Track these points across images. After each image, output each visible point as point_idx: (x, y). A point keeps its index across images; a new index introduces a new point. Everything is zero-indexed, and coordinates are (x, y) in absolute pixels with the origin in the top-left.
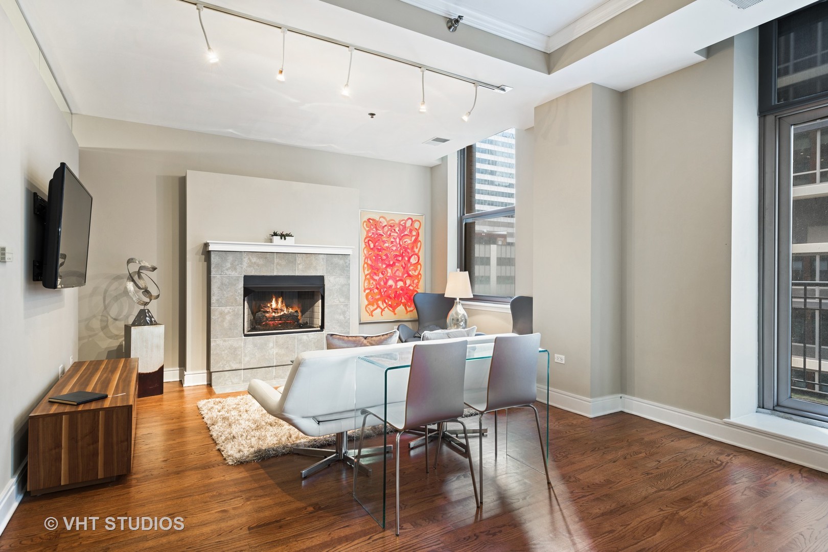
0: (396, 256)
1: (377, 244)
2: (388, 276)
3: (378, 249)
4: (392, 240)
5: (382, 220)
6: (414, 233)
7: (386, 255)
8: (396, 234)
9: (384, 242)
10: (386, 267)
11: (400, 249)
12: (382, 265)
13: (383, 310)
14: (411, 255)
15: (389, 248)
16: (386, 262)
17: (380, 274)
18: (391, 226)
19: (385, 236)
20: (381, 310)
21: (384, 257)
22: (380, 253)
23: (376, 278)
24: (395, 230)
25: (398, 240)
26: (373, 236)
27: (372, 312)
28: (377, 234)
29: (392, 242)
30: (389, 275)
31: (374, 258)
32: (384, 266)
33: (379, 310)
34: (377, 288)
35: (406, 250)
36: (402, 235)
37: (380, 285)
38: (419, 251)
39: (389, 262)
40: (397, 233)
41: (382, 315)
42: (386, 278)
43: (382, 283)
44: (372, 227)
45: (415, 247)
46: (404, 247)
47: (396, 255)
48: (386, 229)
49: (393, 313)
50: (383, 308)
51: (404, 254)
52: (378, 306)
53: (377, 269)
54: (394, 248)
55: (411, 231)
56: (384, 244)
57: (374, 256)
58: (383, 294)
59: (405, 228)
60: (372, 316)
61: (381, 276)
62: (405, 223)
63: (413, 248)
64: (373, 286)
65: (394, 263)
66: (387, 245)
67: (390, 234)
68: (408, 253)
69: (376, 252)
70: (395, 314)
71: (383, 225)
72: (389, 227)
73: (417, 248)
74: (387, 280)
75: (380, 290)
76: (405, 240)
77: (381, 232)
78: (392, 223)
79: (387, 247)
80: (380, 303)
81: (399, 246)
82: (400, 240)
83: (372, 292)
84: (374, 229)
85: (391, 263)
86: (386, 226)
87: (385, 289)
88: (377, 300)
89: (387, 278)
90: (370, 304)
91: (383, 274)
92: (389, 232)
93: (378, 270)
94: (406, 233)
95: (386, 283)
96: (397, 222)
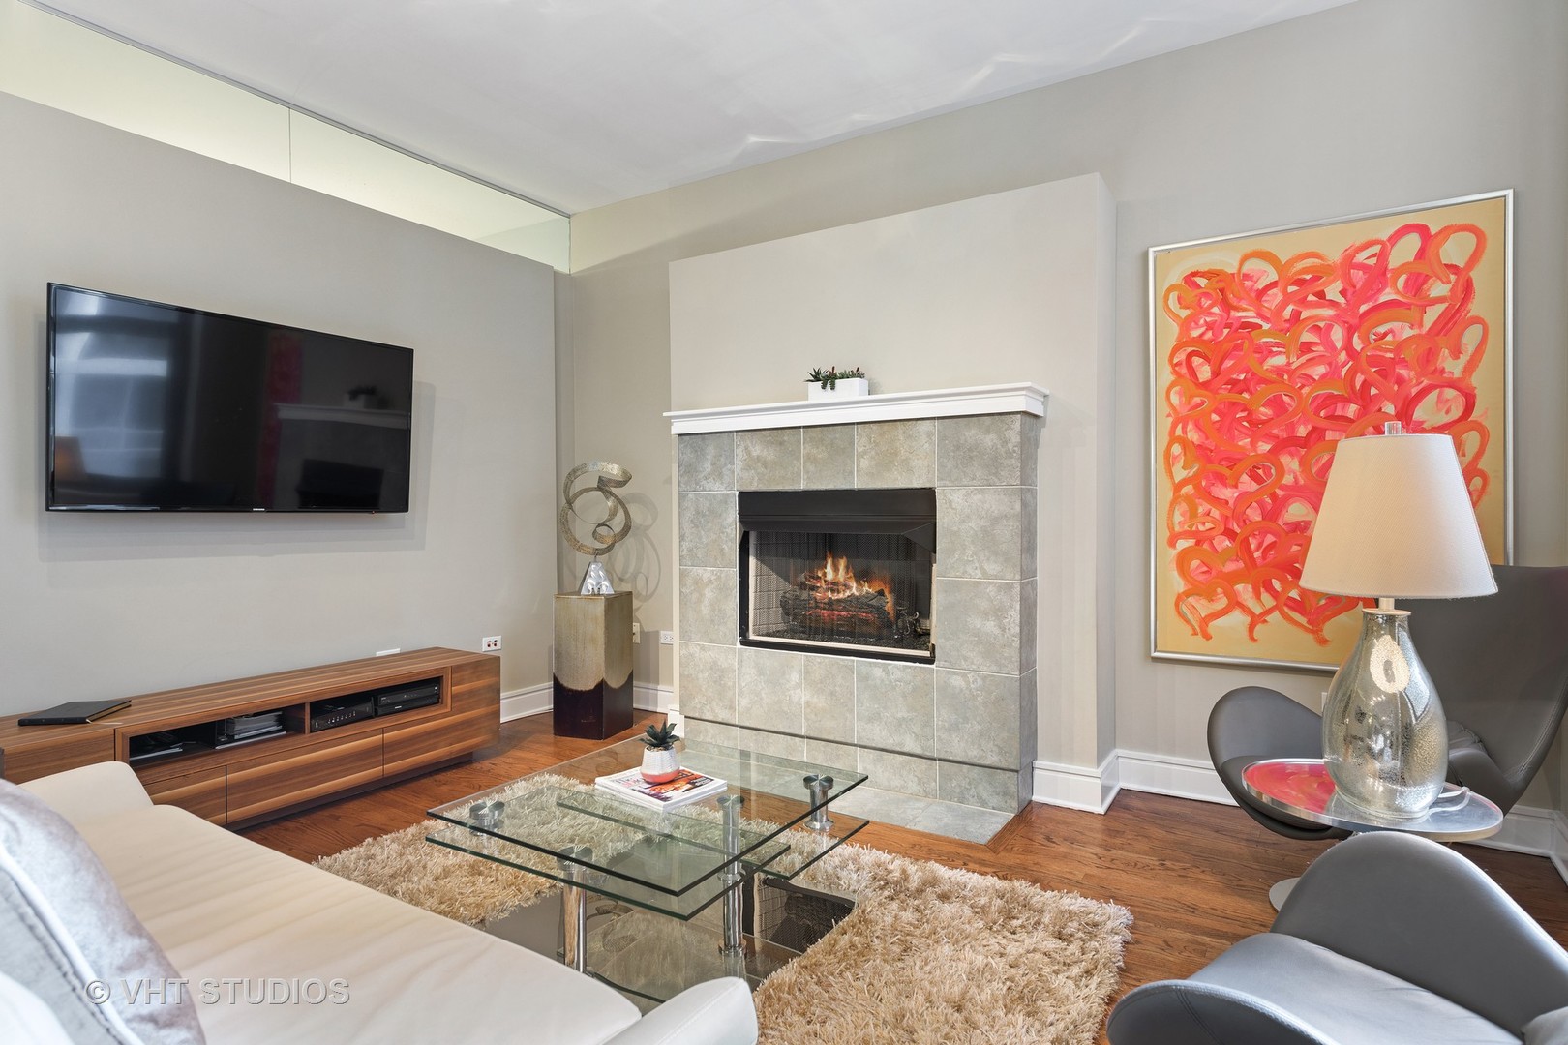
0: (1330, 400)
1: (1228, 363)
2: (1283, 487)
3: (1234, 383)
4: (1307, 337)
5: (1251, 266)
6: (1438, 289)
7: (1276, 403)
8: (1329, 312)
9: (1266, 352)
10: (1274, 452)
11: (1352, 373)
12: (1253, 444)
13: (1256, 620)
14: (1414, 391)
15: (1291, 373)
16: (1275, 431)
17: (1245, 478)
18: (1299, 282)
19: (1266, 326)
20: (1248, 620)
21: (1265, 412)
22: (1246, 395)
23: (1228, 494)
24: (1321, 295)
25: (1337, 335)
26: (1209, 335)
27: (1205, 621)
28: (1228, 326)
29: (1306, 347)
30: (1288, 479)
31: (1215, 417)
32: (1264, 447)
33: (1237, 620)
34: (1230, 534)
35: (1383, 373)
36: (1363, 308)
37: (1244, 521)
38: (1471, 367)
39: (1292, 427)
40: (1333, 304)
41: (1253, 639)
42: (1273, 496)
43: (1254, 515)
44: (1206, 303)
45: (1446, 352)
46: (1373, 361)
47: (1330, 396)
48: (1275, 297)
49: (1310, 637)
50: (1258, 610)
51: (1373, 391)
52: (1235, 603)
53: (1228, 459)
54: (1318, 371)
55: (1417, 283)
56: (1262, 361)
57: (1217, 411)
58: (1257, 555)
59: (1379, 274)
60: (1207, 637)
61: (1247, 484)
62: (1382, 256)
63: (1429, 356)
64: (1208, 526)
65: (1317, 433)
66: (1279, 360)
67: (1296, 314)
68: (1400, 381)
69: (1224, 393)
70: (1323, 642)
71: (1261, 286)
72: (1292, 289)
73: (1456, 353)
74: (1280, 504)
75: (1245, 542)
76: (1382, 329)
77: (1249, 315)
78: (1305, 270)
79: (1279, 371)
80: (1245, 591)
81: (1343, 356)
82: (1350, 331)
83: (1206, 546)
84: (1215, 310)
85: (1302, 431)
86: (1273, 285)
87: (1270, 539)
88: (1232, 579)
89: (1280, 493)
90: (1197, 589)
91: (1254, 477)
92: (1290, 308)
93: (1233, 462)
94: (1387, 296)
95: (1271, 514)
96: (1334, 256)
